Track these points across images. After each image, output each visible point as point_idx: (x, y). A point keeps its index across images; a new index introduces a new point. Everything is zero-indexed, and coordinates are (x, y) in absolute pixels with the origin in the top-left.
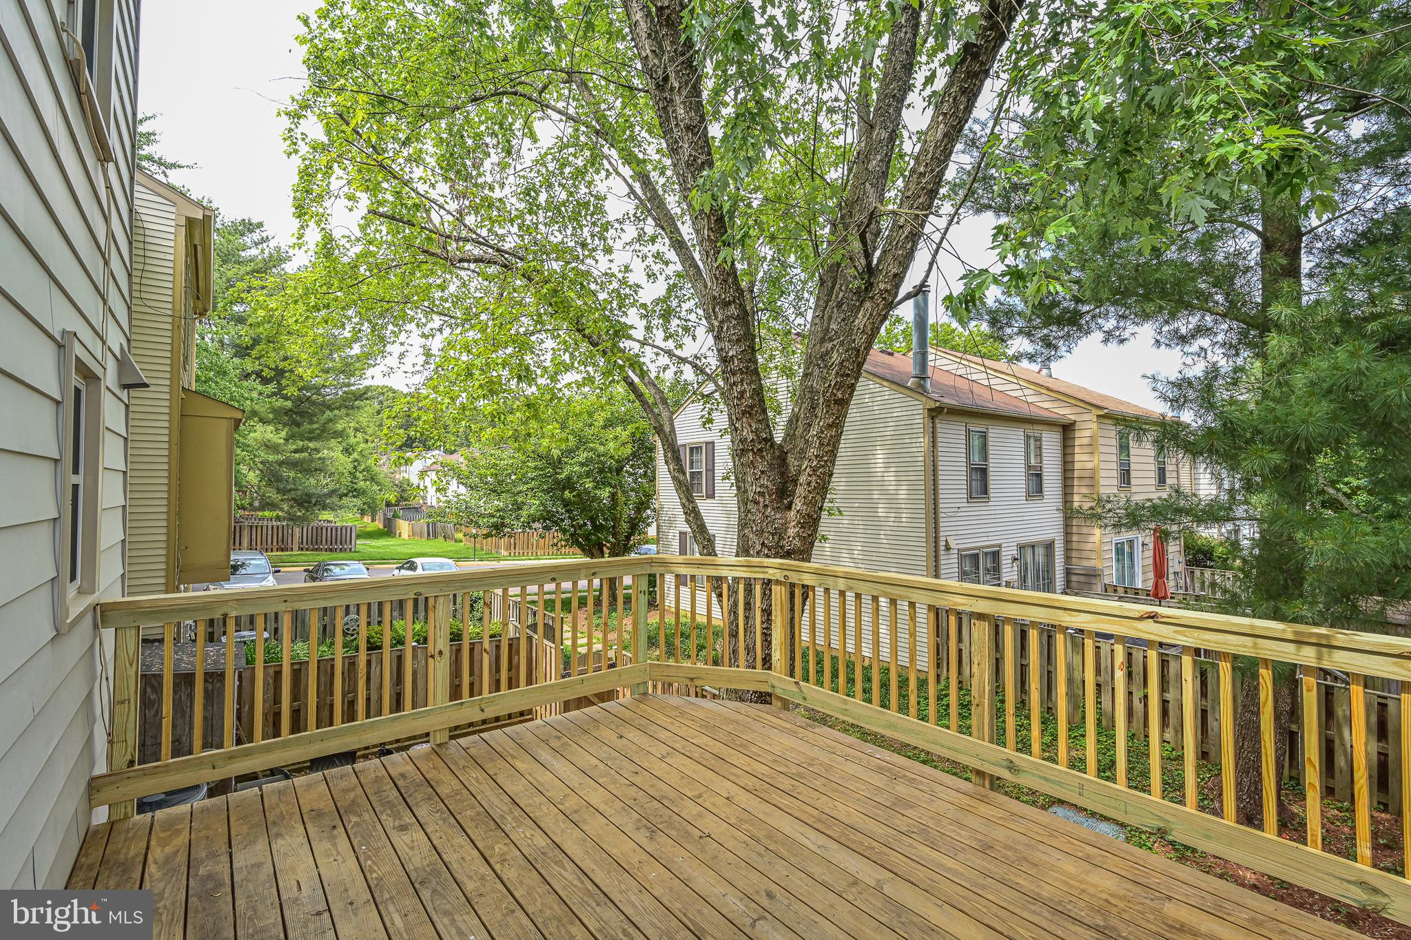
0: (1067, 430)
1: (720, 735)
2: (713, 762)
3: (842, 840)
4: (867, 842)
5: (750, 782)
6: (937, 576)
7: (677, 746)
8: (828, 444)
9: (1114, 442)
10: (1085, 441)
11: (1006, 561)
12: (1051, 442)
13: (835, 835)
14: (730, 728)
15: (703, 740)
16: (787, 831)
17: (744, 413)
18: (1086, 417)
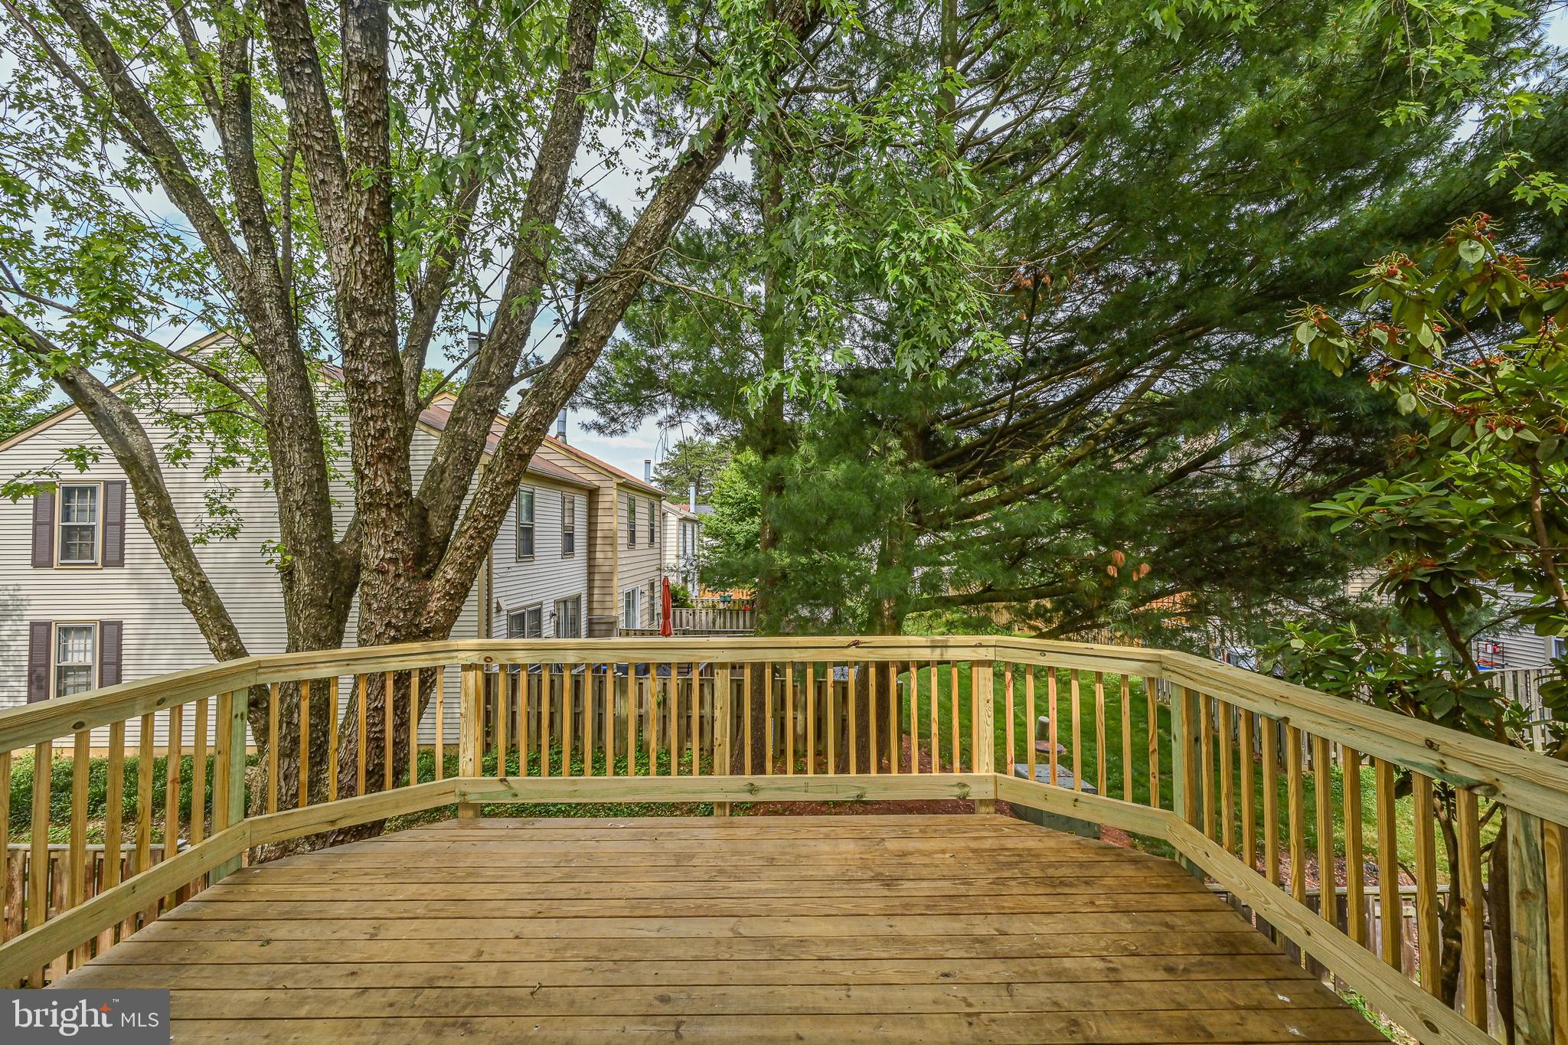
0: (592, 494)
1: (427, 877)
2: (452, 909)
3: (670, 913)
4: (691, 903)
5: (525, 908)
6: (488, 635)
7: (378, 913)
8: (502, 503)
9: (625, 507)
10: (607, 505)
11: (546, 616)
12: (580, 502)
13: (661, 913)
14: (432, 862)
15: (411, 890)
16: (614, 933)
17: (381, 457)
18: (608, 484)
